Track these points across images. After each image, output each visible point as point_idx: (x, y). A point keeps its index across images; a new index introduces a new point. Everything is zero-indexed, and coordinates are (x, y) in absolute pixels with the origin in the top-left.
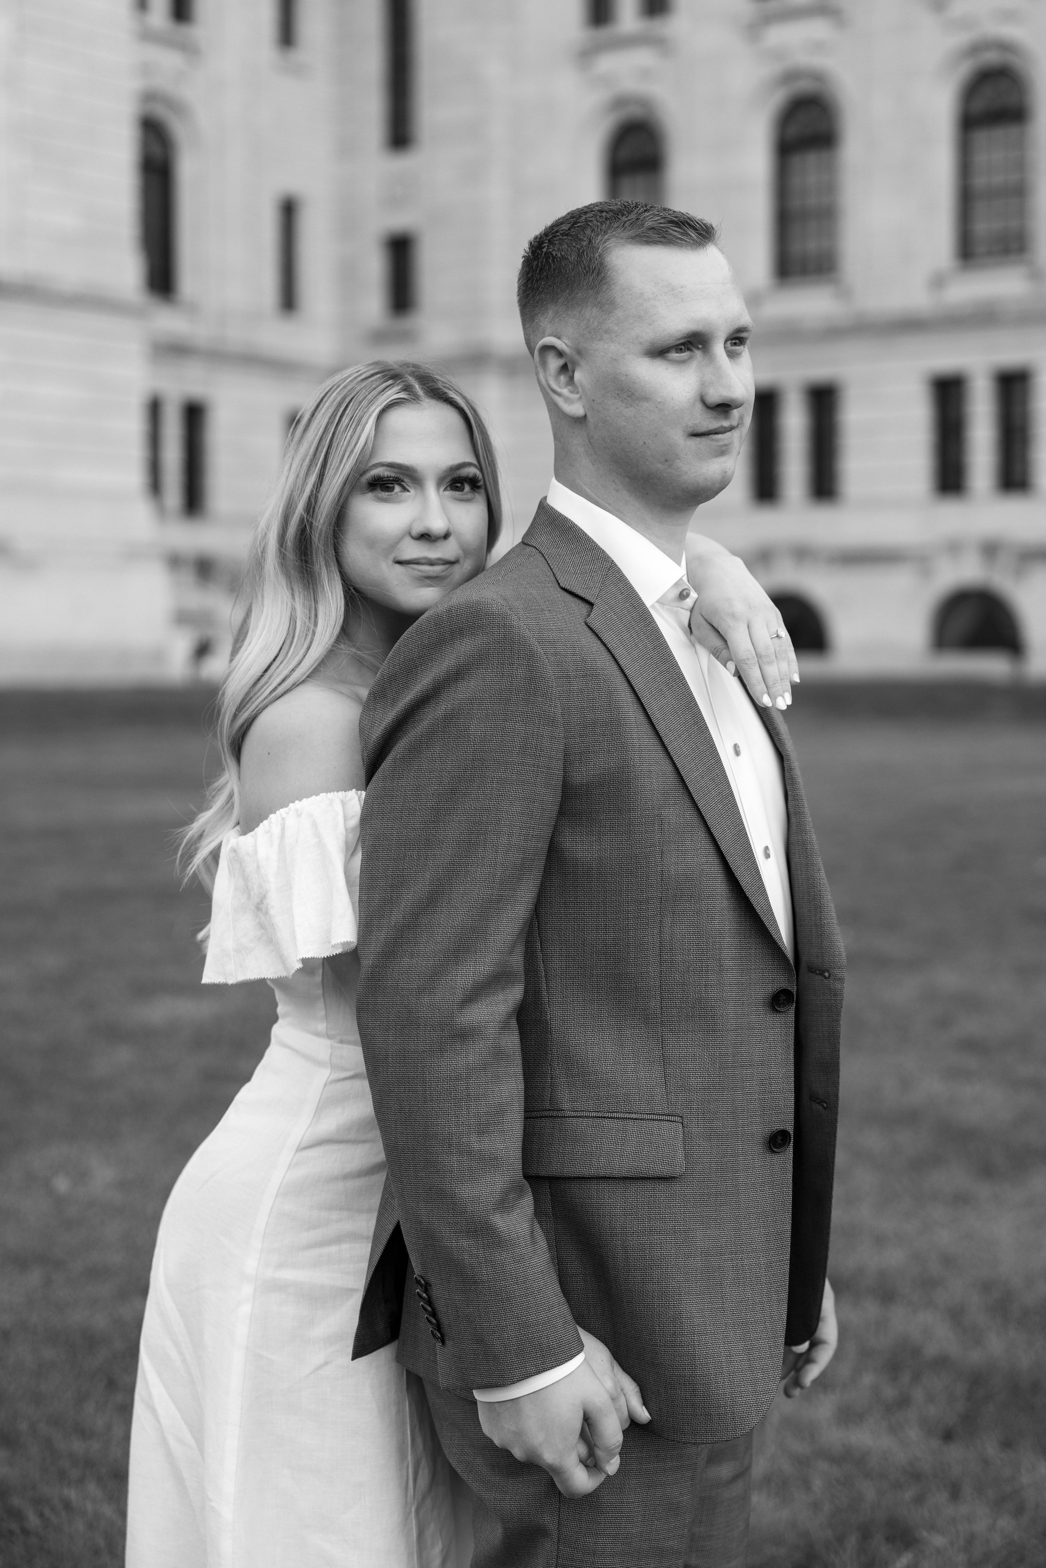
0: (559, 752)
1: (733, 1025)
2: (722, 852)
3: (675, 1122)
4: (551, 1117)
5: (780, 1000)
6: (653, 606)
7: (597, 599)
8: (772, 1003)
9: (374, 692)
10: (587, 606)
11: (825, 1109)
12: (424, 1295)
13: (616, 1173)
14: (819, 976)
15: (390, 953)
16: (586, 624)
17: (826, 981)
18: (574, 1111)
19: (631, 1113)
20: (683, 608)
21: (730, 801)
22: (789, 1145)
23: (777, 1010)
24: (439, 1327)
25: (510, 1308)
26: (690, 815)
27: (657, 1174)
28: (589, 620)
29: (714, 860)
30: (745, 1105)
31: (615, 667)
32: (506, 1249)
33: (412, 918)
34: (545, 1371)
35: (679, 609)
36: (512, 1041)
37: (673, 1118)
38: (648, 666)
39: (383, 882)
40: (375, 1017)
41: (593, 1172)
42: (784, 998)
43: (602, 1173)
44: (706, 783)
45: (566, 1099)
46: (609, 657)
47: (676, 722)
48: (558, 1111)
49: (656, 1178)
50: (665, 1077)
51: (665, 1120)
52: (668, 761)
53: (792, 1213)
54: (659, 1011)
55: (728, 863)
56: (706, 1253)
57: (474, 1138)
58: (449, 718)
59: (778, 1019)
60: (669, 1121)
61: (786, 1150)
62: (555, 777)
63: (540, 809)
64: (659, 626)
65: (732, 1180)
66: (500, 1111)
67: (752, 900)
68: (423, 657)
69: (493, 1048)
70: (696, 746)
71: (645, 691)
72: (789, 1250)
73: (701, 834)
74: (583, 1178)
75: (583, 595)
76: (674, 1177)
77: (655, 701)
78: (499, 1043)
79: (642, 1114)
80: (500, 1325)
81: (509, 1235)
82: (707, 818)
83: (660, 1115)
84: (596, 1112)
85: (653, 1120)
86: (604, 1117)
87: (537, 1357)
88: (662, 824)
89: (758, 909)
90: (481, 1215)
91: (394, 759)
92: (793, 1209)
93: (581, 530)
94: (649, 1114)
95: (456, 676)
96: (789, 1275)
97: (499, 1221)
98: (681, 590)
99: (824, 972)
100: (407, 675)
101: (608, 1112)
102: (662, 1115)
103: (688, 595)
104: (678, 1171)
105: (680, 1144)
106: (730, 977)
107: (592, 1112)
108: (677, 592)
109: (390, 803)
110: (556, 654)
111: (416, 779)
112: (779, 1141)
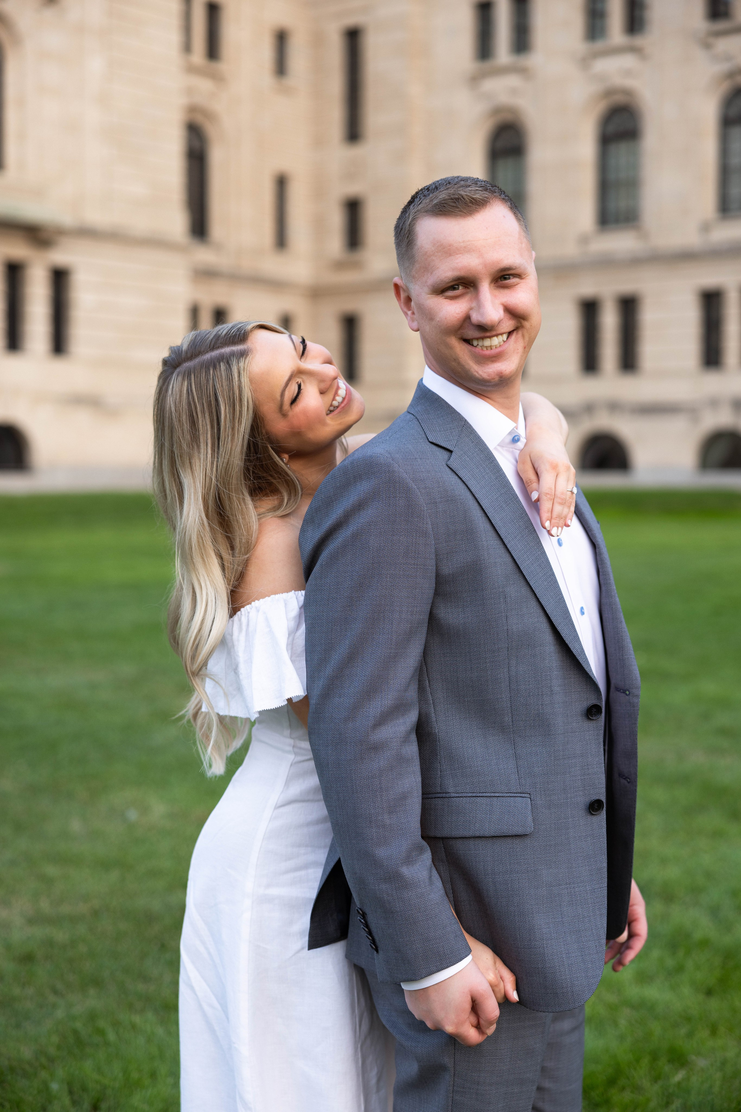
0: (431, 554)
1: (562, 730)
2: (548, 614)
3: (525, 797)
4: (442, 797)
5: (592, 712)
6: (495, 448)
7: (455, 447)
8: (587, 714)
9: (306, 519)
10: (448, 453)
11: (629, 782)
12: (362, 921)
13: (487, 834)
14: (623, 694)
15: (327, 694)
16: (447, 466)
17: (627, 697)
18: (457, 793)
19: (495, 793)
20: (516, 449)
21: (552, 579)
22: (603, 810)
23: (590, 719)
24: (374, 942)
25: (416, 929)
26: (525, 591)
27: (514, 833)
28: (449, 463)
29: (543, 620)
30: (571, 784)
31: (468, 493)
32: (411, 890)
33: (339, 671)
34: (443, 969)
35: (514, 449)
36: (412, 749)
37: (523, 795)
38: (492, 491)
39: (319, 647)
40: (320, 738)
41: (471, 833)
42: (595, 710)
43: (478, 834)
44: (535, 568)
45: (451, 786)
46: (464, 487)
47: (513, 527)
48: (446, 793)
49: (514, 836)
50: (517, 767)
51: (519, 797)
52: (508, 555)
53: (607, 855)
54: (511, 724)
55: (552, 621)
56: (549, 885)
57: (386, 816)
58: (356, 536)
59: (591, 724)
60: (521, 797)
61: (601, 813)
62: (430, 571)
63: (421, 593)
64: (499, 463)
65: (565, 835)
66: (404, 797)
67: (570, 646)
68: (337, 495)
69: (396, 755)
70: (528, 543)
71: (490, 508)
72: (606, 880)
73: (534, 603)
74: (466, 838)
75: (445, 446)
76: (526, 835)
77: (497, 514)
78: (401, 752)
79: (502, 793)
80: (410, 940)
81: (413, 880)
82: (536, 592)
83: (515, 793)
84: (471, 793)
85: (510, 797)
86: (477, 796)
87: (437, 960)
88: (505, 598)
89: (574, 651)
90: (393, 867)
91: (321, 565)
92: (608, 853)
93: (444, 400)
94: (508, 793)
95: (359, 507)
96: (607, 897)
97: (406, 871)
98: (513, 436)
99: (626, 691)
100: (327, 507)
101: (480, 793)
102: (516, 793)
103: (518, 440)
104: (529, 830)
105: (529, 812)
106: (558, 698)
107: (469, 793)
108: (510, 438)
109: (320, 594)
110: (426, 488)
111: (336, 578)
112: (596, 807)
